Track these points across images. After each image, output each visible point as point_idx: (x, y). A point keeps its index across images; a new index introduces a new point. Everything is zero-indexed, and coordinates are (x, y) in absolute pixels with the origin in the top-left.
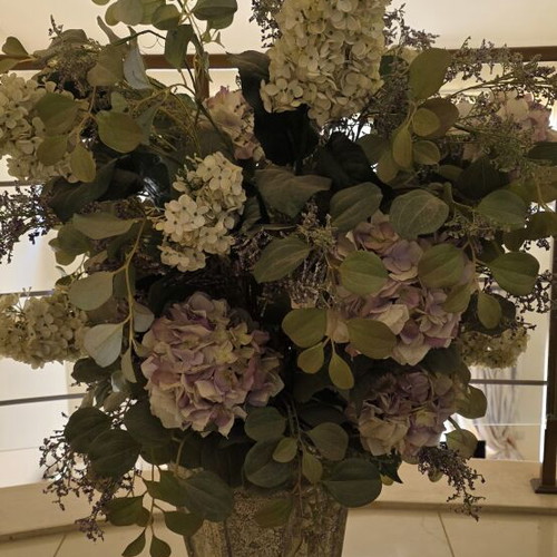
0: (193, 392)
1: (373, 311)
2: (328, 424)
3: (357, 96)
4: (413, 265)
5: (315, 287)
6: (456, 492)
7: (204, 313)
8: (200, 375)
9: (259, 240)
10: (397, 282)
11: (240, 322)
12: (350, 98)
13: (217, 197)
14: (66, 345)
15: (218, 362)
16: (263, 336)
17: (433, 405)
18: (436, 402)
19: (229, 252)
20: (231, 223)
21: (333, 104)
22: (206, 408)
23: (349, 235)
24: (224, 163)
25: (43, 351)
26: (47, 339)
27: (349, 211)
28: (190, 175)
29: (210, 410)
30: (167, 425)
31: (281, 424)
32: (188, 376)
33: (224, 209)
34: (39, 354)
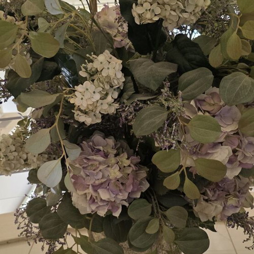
0: (97, 195)
1: (209, 152)
2: (176, 207)
3: (196, 11)
4: (233, 121)
5: (173, 139)
6: (248, 238)
7: (101, 148)
8: (101, 185)
9: (134, 107)
10: (225, 133)
11: (123, 152)
12: (191, 13)
13: (107, 80)
14: (23, 162)
15: (111, 177)
16: (137, 159)
17: (238, 193)
18: (239, 192)
19: (115, 113)
20: (116, 95)
21: (179, 17)
22: (105, 204)
23: (192, 103)
24: (111, 58)
25: (10, 168)
26: (12, 160)
27: (191, 86)
28: (89, 66)
29: (107, 204)
30: (82, 213)
31: (149, 208)
32: (93, 186)
33: (112, 87)
34: (8, 169)
